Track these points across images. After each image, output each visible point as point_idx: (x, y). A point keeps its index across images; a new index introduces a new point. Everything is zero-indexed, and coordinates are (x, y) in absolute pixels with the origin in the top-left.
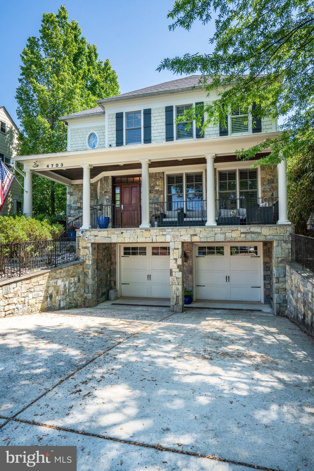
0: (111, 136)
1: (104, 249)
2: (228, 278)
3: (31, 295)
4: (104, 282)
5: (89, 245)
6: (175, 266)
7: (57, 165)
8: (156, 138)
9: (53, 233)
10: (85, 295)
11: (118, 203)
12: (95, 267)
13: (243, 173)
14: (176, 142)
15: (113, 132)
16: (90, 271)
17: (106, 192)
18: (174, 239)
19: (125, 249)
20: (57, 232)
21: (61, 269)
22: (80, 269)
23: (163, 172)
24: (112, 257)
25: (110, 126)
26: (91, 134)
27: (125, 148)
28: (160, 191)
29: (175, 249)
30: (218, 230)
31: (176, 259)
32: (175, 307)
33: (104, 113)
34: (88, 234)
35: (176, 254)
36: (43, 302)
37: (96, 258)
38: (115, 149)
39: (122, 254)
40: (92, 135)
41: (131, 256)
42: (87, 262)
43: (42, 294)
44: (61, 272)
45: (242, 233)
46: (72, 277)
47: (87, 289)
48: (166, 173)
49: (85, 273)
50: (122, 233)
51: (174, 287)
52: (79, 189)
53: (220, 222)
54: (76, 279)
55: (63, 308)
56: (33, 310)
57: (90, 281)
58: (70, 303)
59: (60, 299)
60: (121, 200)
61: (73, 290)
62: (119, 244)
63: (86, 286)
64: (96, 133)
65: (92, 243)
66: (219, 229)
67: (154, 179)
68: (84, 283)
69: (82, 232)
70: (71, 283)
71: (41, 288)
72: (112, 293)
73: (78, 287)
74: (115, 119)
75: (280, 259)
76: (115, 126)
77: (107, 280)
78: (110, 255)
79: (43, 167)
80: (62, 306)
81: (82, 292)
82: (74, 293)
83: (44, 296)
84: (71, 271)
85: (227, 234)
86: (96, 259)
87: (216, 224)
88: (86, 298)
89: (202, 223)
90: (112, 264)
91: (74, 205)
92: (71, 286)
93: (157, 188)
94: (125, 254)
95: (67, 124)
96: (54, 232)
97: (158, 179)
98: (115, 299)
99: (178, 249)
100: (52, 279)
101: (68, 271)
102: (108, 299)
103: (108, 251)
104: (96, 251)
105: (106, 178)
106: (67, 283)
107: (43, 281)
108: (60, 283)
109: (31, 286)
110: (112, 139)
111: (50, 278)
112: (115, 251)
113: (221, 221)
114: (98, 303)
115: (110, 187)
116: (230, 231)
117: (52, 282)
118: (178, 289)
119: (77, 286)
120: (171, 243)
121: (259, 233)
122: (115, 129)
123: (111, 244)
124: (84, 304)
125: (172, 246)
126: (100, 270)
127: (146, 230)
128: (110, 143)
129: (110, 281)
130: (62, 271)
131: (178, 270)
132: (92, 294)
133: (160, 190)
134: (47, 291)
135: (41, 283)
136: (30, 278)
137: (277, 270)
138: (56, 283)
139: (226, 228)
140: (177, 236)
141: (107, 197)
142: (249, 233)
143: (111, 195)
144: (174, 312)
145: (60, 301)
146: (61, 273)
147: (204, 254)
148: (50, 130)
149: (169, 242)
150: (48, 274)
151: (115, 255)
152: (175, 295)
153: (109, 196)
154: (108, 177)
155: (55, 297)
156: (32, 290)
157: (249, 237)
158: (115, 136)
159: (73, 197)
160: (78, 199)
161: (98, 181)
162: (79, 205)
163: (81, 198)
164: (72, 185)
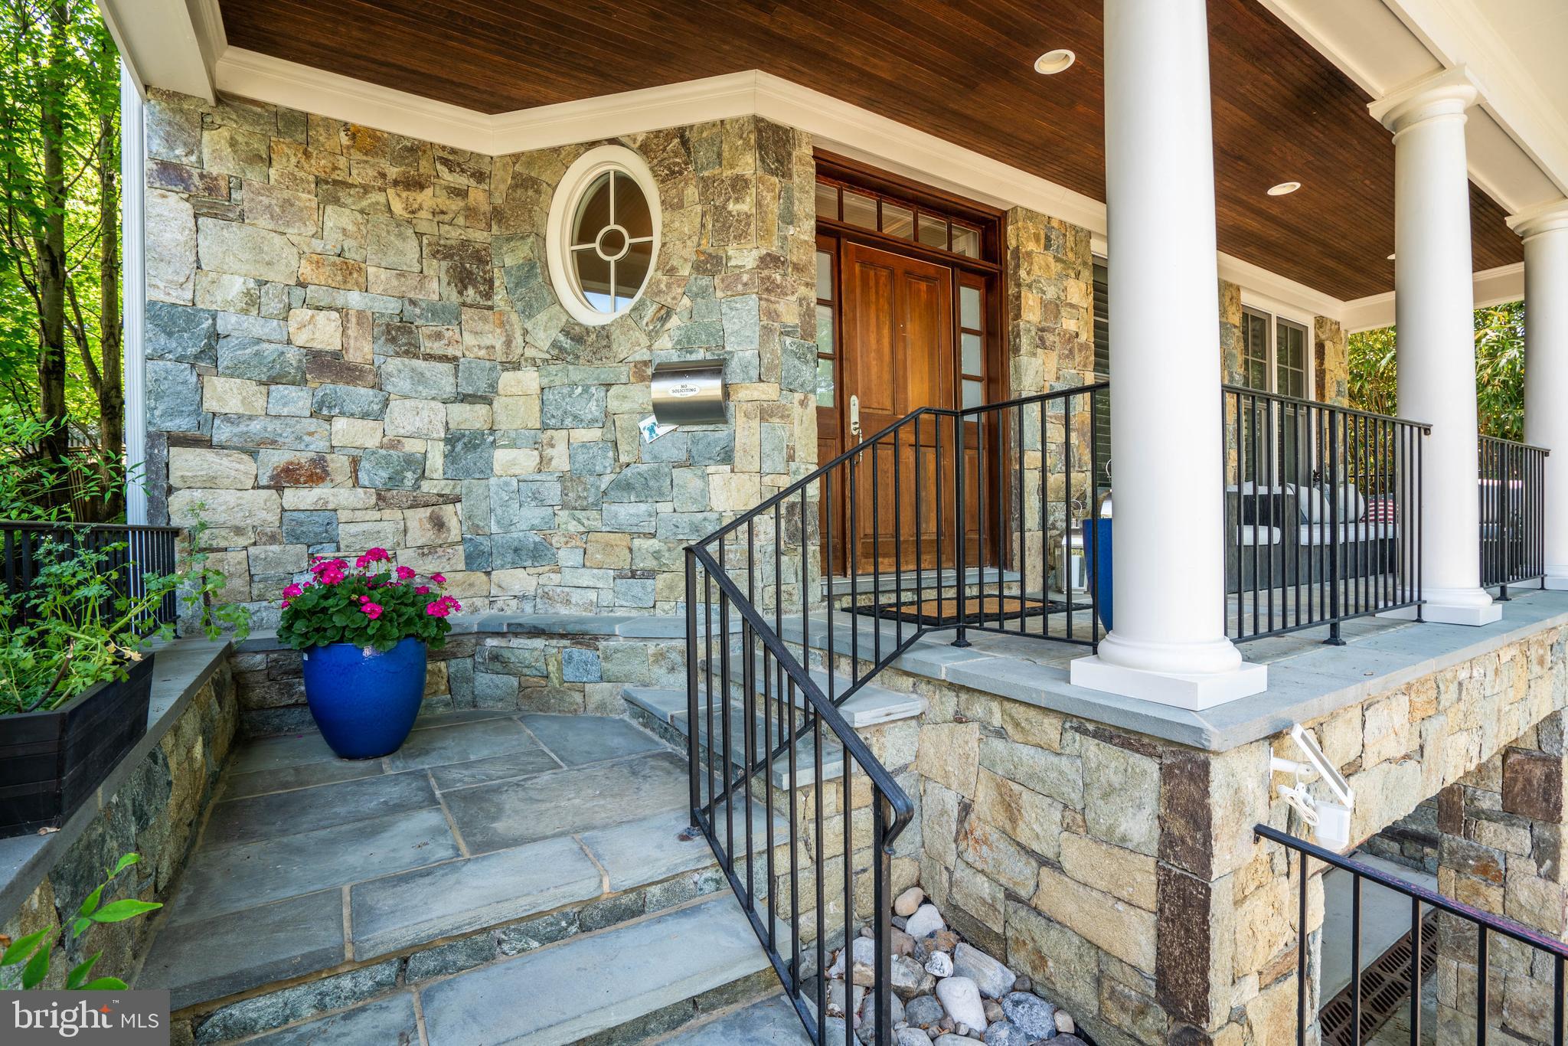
28: (1081, 347)
52: (319, 164)
60: (841, 359)
67: (1057, 260)
91: (255, 326)
93: (1070, 324)
97: (1073, 266)
159: (234, 233)
160: (307, 270)
161: (559, 157)
162: (324, 333)
163: (348, 271)
164: (222, 98)
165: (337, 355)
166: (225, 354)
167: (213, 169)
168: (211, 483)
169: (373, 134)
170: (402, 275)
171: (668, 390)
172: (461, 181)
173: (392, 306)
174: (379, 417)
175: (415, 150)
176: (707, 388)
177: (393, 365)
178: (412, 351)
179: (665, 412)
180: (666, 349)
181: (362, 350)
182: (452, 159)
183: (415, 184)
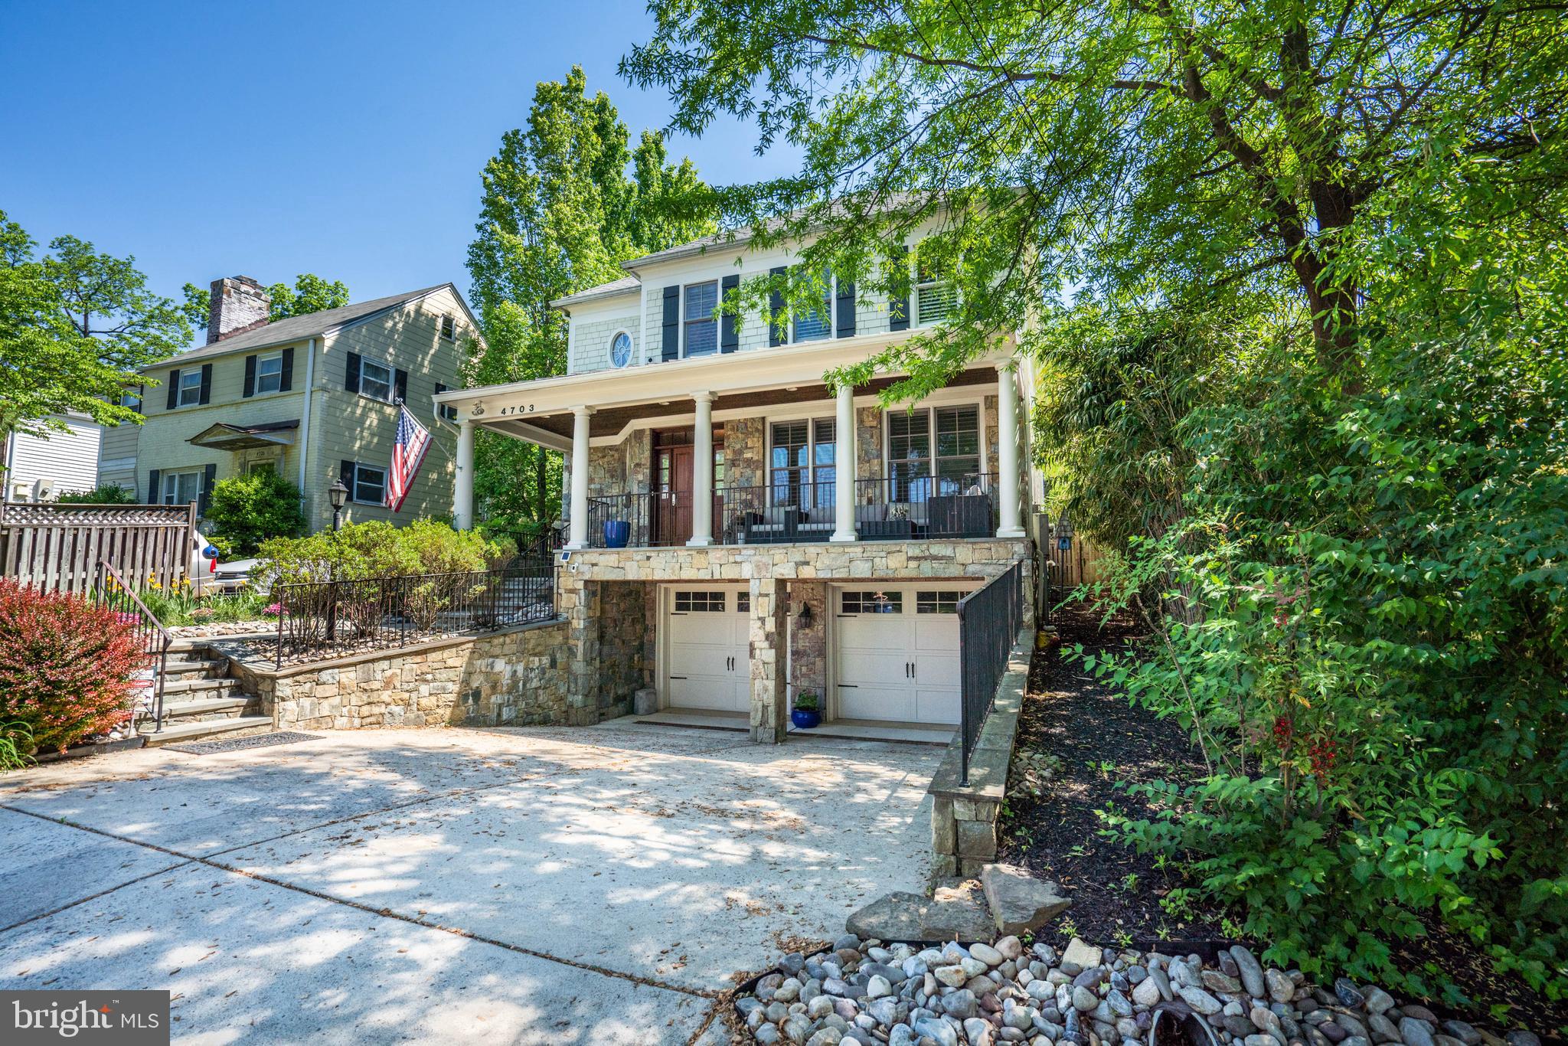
0: (652, 339)
1: (623, 596)
2: (911, 669)
3: (424, 689)
4: (623, 670)
5: (580, 585)
6: (761, 634)
7: (522, 410)
8: (749, 340)
9: (489, 558)
10: (570, 698)
11: (666, 489)
12: (595, 635)
13: (945, 417)
14: (791, 348)
15: (656, 331)
16: (580, 644)
17: (638, 465)
18: (759, 573)
19: (680, 596)
20: (498, 554)
21: (505, 635)
22: (559, 638)
23: (763, 419)
24: (648, 614)
25: (650, 318)
26: (619, 335)
27: (681, 363)
28: (754, 462)
29: (761, 595)
30: (857, 551)
31: (762, 620)
32: (760, 730)
33: (638, 289)
34: (578, 559)
35: (763, 607)
36: (457, 706)
37: (598, 614)
38: (661, 367)
39: (672, 608)
40: (620, 338)
41: (691, 613)
42: (575, 623)
43: (455, 688)
44: (509, 642)
45: (909, 559)
46: (535, 655)
47: (572, 685)
48: (770, 419)
49: (570, 649)
50: (648, 558)
51: (758, 685)
53: (866, 533)
54: (546, 660)
55: (509, 723)
56: (430, 719)
57: (579, 666)
58: (528, 714)
59: (500, 701)
60: (671, 484)
61: (535, 684)
62: (663, 585)
63: (572, 678)
64: (628, 333)
65: (586, 582)
66: (859, 550)
68: (568, 669)
69: (565, 556)
70: (532, 670)
71: (452, 674)
72: (642, 698)
73: (550, 679)
74: (661, 302)
76: (661, 317)
77: (631, 667)
78: (642, 608)
79: (492, 414)
80: (504, 717)
81: (563, 690)
82: (541, 692)
83: (459, 693)
84: (532, 642)
85: (877, 560)
86: (600, 618)
87: (853, 538)
88: (571, 706)
89: (823, 536)
90: (646, 629)
92: (532, 675)
93: (748, 455)
94: (681, 607)
95: (568, 315)
96: (492, 554)
97: (751, 433)
98: (649, 712)
99: (767, 595)
100: (481, 656)
101: (525, 641)
102: (631, 710)
103: (636, 600)
104: (598, 598)
105: (638, 434)
106: (520, 668)
107: (457, 660)
108: (500, 665)
109: (425, 669)
110: (654, 345)
111: (476, 655)
112: (654, 601)
113: (868, 531)
114: (602, 717)
115: (647, 454)
117: (481, 664)
118: (766, 690)
119: (547, 676)
120: (752, 582)
122: (660, 323)
123: (644, 583)
124: (567, 719)
125: (753, 588)
126: (611, 643)
127: (701, 551)
128: (649, 355)
129: (641, 670)
130: (508, 640)
131: (766, 644)
132: (586, 696)
133: (756, 458)
134: (466, 682)
135: (450, 663)
136: (424, 652)
138: (492, 666)
139: (875, 547)
140: (766, 565)
141: (640, 477)
142: (925, 558)
143: (647, 471)
144: (756, 742)
145: (500, 706)
146: (503, 644)
147: (856, 609)
148: (530, 331)
149: (747, 581)
150: (471, 645)
151: (653, 609)
152: (760, 704)
153: (644, 475)
154: (643, 431)
155: (489, 697)
156: (429, 677)
157: (927, 569)
158: (660, 338)
170: (601, 479)
172: (612, 452)
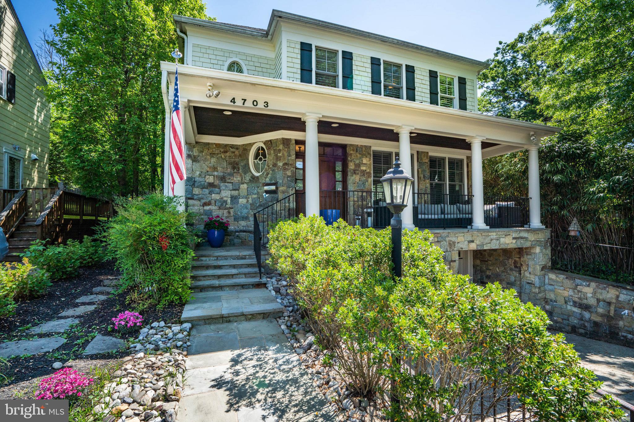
7: (255, 103)
11: (300, 183)
18: (451, 247)
23: (370, 147)
26: (233, 63)
28: (367, 173)
30: (494, 234)
45: (514, 238)
48: (373, 148)
52: (210, 151)
64: (242, 63)
67: (360, 154)
74: (298, 51)
75: (541, 266)
76: (299, 61)
85: (501, 239)
87: (488, 227)
91: (200, 179)
93: (363, 168)
97: (365, 155)
99: (455, 261)
115: (294, 157)
116: (504, 236)
121: (526, 239)
133: (366, 170)
137: (539, 279)
140: (454, 243)
154: (289, 140)
159: (198, 165)
160: (208, 169)
161: (251, 145)
162: (211, 179)
163: (215, 169)
164: (197, 143)
165: (213, 183)
166: (196, 184)
167: (195, 154)
168: (194, 205)
169: (219, 144)
170: (224, 168)
171: (266, 188)
172: (233, 150)
173: (222, 174)
174: (219, 194)
175: (226, 145)
176: (273, 188)
177: (222, 184)
178: (225, 182)
179: (267, 192)
180: (268, 180)
181: (217, 182)
182: (232, 146)
183: (225, 152)
